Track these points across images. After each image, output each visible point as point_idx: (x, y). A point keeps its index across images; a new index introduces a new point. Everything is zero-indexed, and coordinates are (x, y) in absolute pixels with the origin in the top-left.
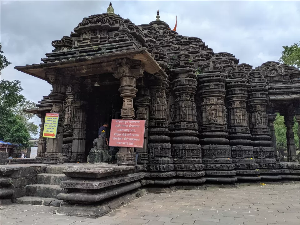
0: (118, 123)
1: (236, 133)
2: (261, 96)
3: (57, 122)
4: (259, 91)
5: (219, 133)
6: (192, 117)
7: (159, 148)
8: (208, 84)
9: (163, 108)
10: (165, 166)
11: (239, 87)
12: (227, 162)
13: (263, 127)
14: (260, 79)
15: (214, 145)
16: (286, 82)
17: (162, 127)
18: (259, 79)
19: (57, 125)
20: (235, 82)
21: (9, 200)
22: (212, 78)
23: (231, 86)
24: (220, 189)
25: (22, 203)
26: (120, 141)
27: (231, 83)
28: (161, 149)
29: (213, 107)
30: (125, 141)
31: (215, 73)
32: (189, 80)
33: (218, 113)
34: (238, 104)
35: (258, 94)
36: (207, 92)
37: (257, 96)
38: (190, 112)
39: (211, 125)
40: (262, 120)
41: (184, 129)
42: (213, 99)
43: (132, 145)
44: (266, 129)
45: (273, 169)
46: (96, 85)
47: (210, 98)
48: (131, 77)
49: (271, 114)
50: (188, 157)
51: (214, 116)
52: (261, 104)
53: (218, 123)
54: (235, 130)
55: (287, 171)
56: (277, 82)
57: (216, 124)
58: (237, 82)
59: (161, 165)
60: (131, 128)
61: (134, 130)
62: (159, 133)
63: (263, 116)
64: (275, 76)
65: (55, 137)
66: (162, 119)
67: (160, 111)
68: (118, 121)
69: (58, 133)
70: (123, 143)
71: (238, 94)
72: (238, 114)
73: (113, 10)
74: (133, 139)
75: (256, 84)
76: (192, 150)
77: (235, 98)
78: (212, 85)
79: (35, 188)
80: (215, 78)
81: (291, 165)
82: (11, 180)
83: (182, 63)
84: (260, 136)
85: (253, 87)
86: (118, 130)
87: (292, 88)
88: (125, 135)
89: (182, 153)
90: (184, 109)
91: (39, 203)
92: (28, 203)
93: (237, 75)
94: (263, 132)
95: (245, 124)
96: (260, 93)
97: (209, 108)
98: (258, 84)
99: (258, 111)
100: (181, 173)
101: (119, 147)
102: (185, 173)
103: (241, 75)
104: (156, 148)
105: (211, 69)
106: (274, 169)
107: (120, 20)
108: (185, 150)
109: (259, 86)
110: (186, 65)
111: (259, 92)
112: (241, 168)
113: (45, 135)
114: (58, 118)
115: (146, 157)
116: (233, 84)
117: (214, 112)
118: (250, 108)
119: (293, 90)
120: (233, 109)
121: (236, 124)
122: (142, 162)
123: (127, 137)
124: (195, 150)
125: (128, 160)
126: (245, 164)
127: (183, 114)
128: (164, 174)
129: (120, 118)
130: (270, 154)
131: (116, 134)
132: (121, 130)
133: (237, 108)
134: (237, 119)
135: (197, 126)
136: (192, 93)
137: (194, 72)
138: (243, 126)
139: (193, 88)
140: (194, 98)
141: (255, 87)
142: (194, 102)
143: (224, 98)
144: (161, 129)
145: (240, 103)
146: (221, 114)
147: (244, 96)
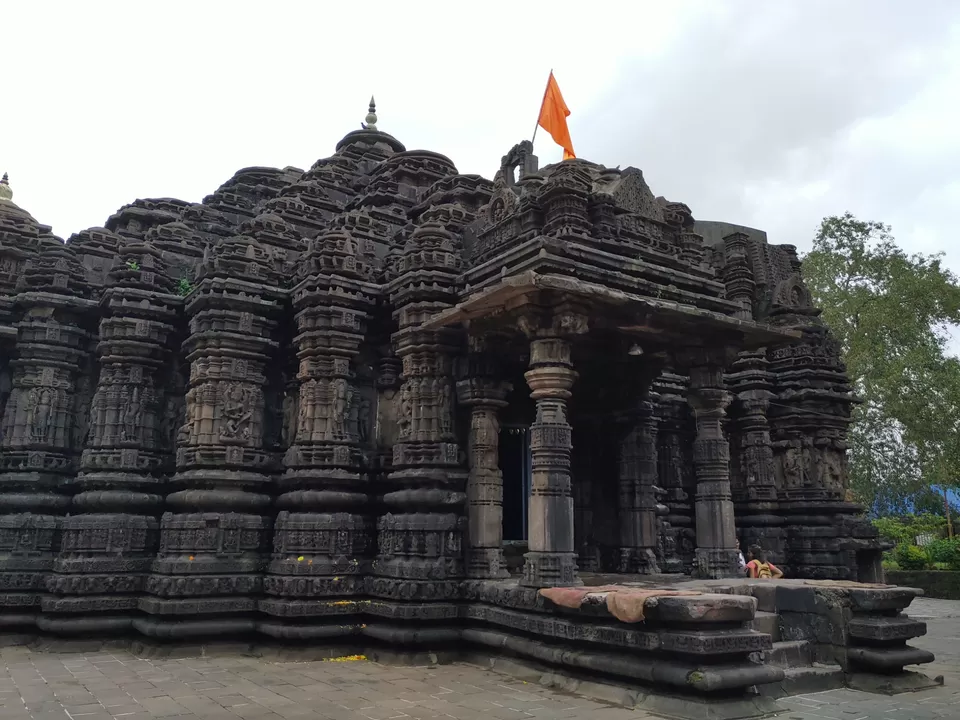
1: (285, 470)
2: (413, 320)
4: (404, 303)
6: (116, 433)
9: (26, 417)
13: (411, 439)
17: (17, 471)
20: (299, 295)
27: (294, 296)
33: (198, 410)
34: (305, 366)
35: (404, 315)
37: (401, 324)
38: (110, 419)
40: (413, 411)
44: (429, 442)
45: (391, 601)
49: (462, 383)
52: (411, 351)
53: (192, 442)
55: (480, 613)
56: (505, 248)
58: (302, 292)
63: (417, 394)
64: (498, 229)
66: (24, 448)
67: (14, 426)
77: (301, 347)
81: (493, 588)
85: (393, 293)
93: (306, 267)
96: (408, 311)
98: (402, 277)
109: (405, 286)
110: (114, 282)
111: (405, 308)
112: (270, 591)
116: (296, 300)
126: (277, 578)
130: (408, 545)
133: (303, 381)
135: (128, 457)
136: (123, 362)
137: (120, 299)
138: (310, 443)
139: (121, 346)
140: (136, 375)
141: (397, 291)
142: (131, 386)
143: (245, 357)
144: (11, 476)
145: (315, 362)
146: (207, 411)
147: (325, 333)
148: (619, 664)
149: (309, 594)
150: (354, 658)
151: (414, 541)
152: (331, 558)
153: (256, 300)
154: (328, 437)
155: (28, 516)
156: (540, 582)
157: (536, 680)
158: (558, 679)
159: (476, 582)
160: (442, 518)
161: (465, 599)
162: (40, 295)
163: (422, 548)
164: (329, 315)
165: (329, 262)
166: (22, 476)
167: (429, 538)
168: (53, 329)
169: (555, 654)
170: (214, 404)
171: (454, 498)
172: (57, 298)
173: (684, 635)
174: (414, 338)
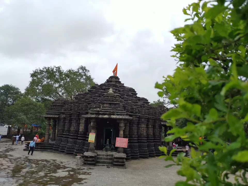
0: (118, 139)
1: (149, 138)
3: (94, 137)
5: (144, 139)
10: (129, 152)
11: (152, 119)
12: (146, 150)
15: (142, 143)
18: (158, 115)
21: (94, 165)
24: (144, 160)
26: (119, 145)
29: (143, 128)
31: (144, 115)
32: (136, 119)
34: (150, 126)
36: (141, 122)
38: (136, 131)
39: (141, 135)
40: (158, 132)
41: (133, 138)
43: (123, 147)
46: (108, 122)
47: (142, 125)
50: (134, 149)
51: (143, 132)
54: (149, 136)
57: (143, 135)
60: (123, 141)
61: (124, 142)
63: (158, 130)
65: (94, 142)
71: (151, 122)
72: (150, 130)
74: (124, 145)
76: (136, 146)
77: (150, 124)
78: (143, 120)
80: (144, 117)
82: (94, 159)
84: (156, 138)
86: (119, 141)
88: (121, 143)
89: (133, 147)
90: (134, 130)
93: (151, 114)
94: (158, 137)
95: (152, 134)
97: (141, 129)
99: (156, 128)
102: (133, 154)
105: (143, 113)
108: (133, 145)
113: (89, 141)
114: (95, 135)
116: (149, 118)
117: (143, 130)
118: (154, 127)
120: (149, 128)
121: (149, 134)
123: (122, 144)
126: (151, 150)
127: (133, 132)
129: (118, 137)
131: (118, 143)
134: (150, 132)
135: (137, 136)
140: (137, 125)
141: (156, 118)
174: (158, 124)
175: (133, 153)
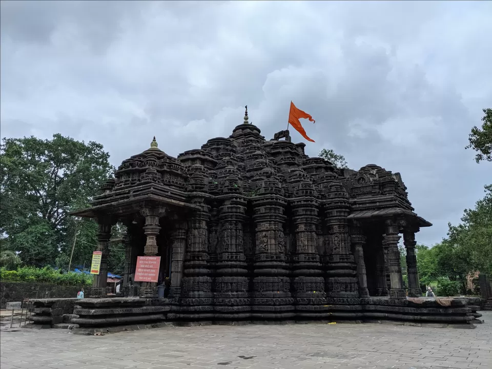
0: (142, 260)
1: (298, 262)
2: (338, 214)
3: (100, 260)
4: (335, 208)
5: (270, 263)
6: (236, 247)
7: (191, 282)
8: (259, 208)
9: (199, 240)
10: (194, 300)
11: (304, 207)
13: (341, 253)
14: (337, 194)
15: (262, 278)
16: (374, 194)
17: (199, 260)
18: (335, 194)
19: (100, 262)
20: (298, 202)
21: (49, 326)
22: (262, 201)
23: (295, 205)
25: (57, 327)
26: (142, 276)
27: (294, 202)
28: (193, 283)
29: (264, 233)
30: (145, 276)
31: (266, 196)
32: (232, 208)
33: (269, 240)
34: (302, 227)
35: (335, 212)
36: (258, 217)
37: (333, 215)
38: (234, 242)
39: (261, 255)
40: (340, 245)
41: (225, 261)
42: (265, 225)
43: (149, 279)
44: (346, 255)
45: (347, 305)
46: (134, 222)
47: (262, 224)
48: (153, 216)
49: (354, 236)
50: (227, 291)
51: (265, 244)
52: (339, 224)
53: (269, 251)
55: (372, 308)
56: (365, 194)
57: (266, 253)
58: (300, 201)
59: (190, 299)
60: (150, 264)
61: (152, 266)
62: (194, 267)
63: (341, 239)
64: (362, 187)
65: (98, 273)
66: (199, 252)
67: (195, 243)
68: (142, 258)
69: (101, 269)
70: (144, 278)
71: (303, 215)
72: (302, 239)
73: (156, 145)
74: (151, 275)
75: (331, 200)
76: (231, 283)
77: (299, 220)
78: (262, 210)
79: (68, 317)
80: (265, 201)
81: (377, 300)
82: (51, 310)
83: (226, 190)
84: (336, 265)
85: (328, 204)
86: (141, 266)
87: (376, 202)
88: (146, 270)
89: (222, 287)
90: (226, 239)
91: (66, 327)
92: (60, 327)
93: (300, 193)
94: (340, 259)
95: (311, 251)
97: (260, 235)
98: (333, 200)
99: (335, 233)
100: (219, 308)
101: (142, 282)
103: (305, 193)
104: (189, 282)
105: (263, 190)
106: (349, 305)
107: (150, 160)
108: (224, 283)
109: (335, 203)
110: (230, 191)
111: (335, 210)
112: (302, 303)
113: (93, 271)
114: (101, 256)
115: (179, 291)
116: (296, 203)
117: (265, 240)
119: (378, 204)
120: (298, 232)
121: (300, 251)
122: (175, 296)
123: (147, 272)
124: (235, 283)
125: (146, 294)
126: (305, 299)
128: (192, 307)
129: (143, 255)
130: (347, 287)
131: (140, 270)
132: (143, 266)
133: (301, 232)
134: (302, 245)
135: (242, 256)
136: (236, 221)
137: (236, 198)
138: (308, 254)
139: (237, 215)
140: (240, 226)
141: (331, 203)
142: (239, 230)
143: (281, 222)
144: (197, 262)
145: (306, 226)
146: (273, 241)
147: (310, 217)
148: (438, 318)
149: (320, 303)
150: (332, 323)
151: (349, 286)
152: (320, 292)
153: (283, 202)
154: (314, 252)
155: (206, 277)
156: (400, 297)
157: (404, 325)
158: (412, 324)
159: (367, 299)
160: (354, 279)
161: (364, 303)
162: (200, 194)
163: (351, 287)
164: (311, 211)
165: (311, 192)
166: (202, 262)
167: (353, 284)
168: (206, 207)
169: (411, 317)
170: (275, 239)
171: (355, 273)
172: (207, 195)
173: (460, 309)
174: (340, 220)
175: (221, 305)
